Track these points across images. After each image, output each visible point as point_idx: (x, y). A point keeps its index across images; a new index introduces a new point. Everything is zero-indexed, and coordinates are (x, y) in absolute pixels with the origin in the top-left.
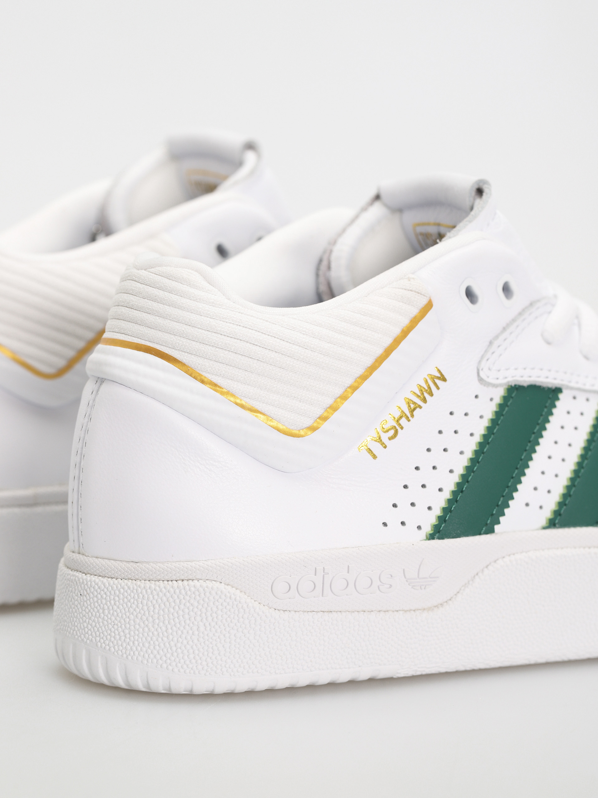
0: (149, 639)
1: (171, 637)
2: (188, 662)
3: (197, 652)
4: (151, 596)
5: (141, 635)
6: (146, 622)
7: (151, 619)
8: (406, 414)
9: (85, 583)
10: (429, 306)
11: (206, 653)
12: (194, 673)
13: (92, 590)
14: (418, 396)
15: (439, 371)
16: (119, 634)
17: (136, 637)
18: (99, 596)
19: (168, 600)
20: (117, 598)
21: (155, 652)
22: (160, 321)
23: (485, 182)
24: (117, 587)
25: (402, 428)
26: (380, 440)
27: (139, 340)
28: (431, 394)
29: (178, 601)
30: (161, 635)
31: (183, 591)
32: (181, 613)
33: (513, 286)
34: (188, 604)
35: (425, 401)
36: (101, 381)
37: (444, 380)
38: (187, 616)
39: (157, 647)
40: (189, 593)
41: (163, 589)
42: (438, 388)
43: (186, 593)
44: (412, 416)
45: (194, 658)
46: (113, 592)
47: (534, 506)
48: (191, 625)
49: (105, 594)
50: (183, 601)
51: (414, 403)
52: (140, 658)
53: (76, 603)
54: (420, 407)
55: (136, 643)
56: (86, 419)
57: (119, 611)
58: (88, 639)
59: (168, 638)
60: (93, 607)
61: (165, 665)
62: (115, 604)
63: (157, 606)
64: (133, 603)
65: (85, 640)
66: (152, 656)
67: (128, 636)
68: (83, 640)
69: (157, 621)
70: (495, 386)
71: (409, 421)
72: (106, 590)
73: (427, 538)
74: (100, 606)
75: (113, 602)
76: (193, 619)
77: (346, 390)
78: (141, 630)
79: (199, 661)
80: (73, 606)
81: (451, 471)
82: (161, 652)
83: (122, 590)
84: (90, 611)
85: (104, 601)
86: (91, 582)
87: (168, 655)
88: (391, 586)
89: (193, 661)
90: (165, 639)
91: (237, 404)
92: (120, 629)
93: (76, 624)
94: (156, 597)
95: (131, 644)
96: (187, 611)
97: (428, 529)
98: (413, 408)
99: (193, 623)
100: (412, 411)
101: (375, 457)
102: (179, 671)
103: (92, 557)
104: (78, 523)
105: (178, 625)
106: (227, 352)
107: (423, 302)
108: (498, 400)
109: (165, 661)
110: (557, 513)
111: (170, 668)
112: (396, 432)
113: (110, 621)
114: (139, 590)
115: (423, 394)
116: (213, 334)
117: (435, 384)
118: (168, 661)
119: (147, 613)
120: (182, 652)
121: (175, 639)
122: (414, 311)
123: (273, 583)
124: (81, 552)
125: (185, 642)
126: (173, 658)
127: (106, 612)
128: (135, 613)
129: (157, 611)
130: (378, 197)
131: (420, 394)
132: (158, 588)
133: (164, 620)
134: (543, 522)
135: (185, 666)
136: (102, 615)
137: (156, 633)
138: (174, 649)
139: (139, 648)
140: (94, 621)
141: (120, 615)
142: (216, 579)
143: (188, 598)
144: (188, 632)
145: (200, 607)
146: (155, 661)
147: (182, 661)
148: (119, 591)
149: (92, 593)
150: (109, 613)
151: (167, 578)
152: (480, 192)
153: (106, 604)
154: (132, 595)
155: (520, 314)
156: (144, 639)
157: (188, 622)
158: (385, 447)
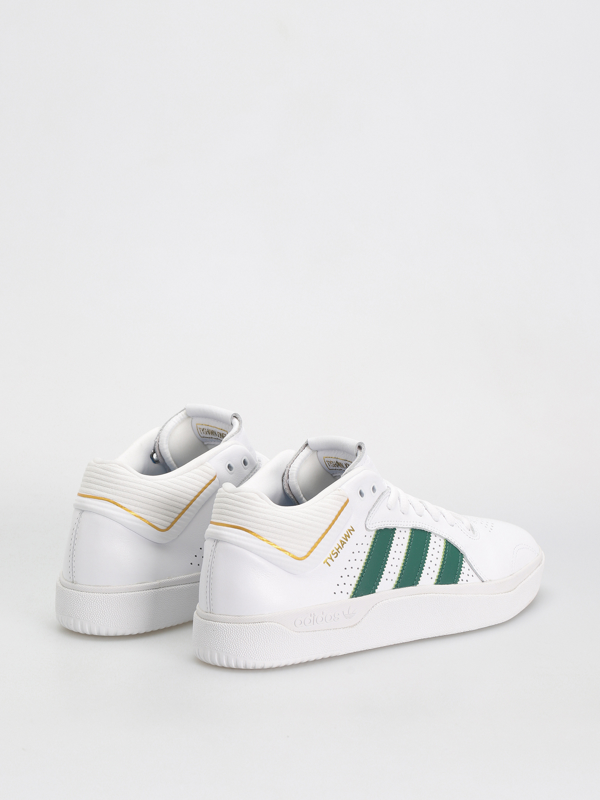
0: (247, 647)
1: (256, 646)
2: (263, 656)
3: (266, 651)
4: (247, 630)
5: (243, 646)
6: (245, 641)
7: (247, 639)
8: (341, 547)
9: (216, 625)
10: (348, 501)
11: (270, 652)
12: (265, 660)
13: (220, 628)
14: (345, 539)
15: (352, 527)
16: (233, 646)
17: (241, 647)
18: (223, 631)
19: (254, 631)
20: (232, 631)
21: (249, 653)
22: (244, 516)
23: (362, 443)
24: (231, 627)
25: (339, 552)
26: (331, 559)
27: (235, 524)
28: (349, 537)
29: (258, 631)
30: (252, 645)
31: (260, 627)
32: (260, 636)
33: (376, 488)
34: (262, 632)
35: (347, 540)
36: (217, 541)
37: (353, 530)
38: (262, 637)
39: (250, 651)
40: (263, 627)
41: (252, 627)
42: (352, 534)
43: (262, 628)
44: (343, 547)
45: (265, 654)
46: (230, 629)
47: (389, 580)
48: (264, 641)
49: (226, 630)
50: (261, 631)
51: (343, 542)
52: (243, 655)
53: (211, 634)
54: (346, 543)
55: (241, 649)
56: (211, 557)
57: (233, 636)
58: (218, 648)
59: (254, 646)
60: (220, 635)
61: (253, 658)
62: (231, 634)
63: (250, 634)
64: (239, 633)
65: (217, 649)
66: (248, 654)
67: (237, 646)
68: (216, 649)
69: (250, 640)
70: (372, 531)
71: (342, 549)
72: (226, 628)
73: (350, 597)
74: (223, 635)
75: (230, 633)
76: (265, 638)
77: (319, 539)
78: (243, 644)
79: (267, 655)
80: (209, 635)
81: (358, 569)
82: (252, 652)
83: (234, 628)
84: (218, 637)
85: (226, 633)
86: (219, 625)
87: (255, 653)
88: (338, 618)
89: (265, 655)
90: (253, 647)
91: (277, 548)
92: (234, 644)
93: (212, 643)
94: (249, 630)
95: (239, 650)
96: (262, 635)
97: (350, 594)
98: (343, 543)
99: (265, 640)
100: (343, 545)
101: (330, 565)
102: (259, 660)
103: (218, 615)
104: (210, 600)
105: (259, 641)
106: (272, 528)
107: (345, 500)
108: (373, 537)
109: (254, 656)
110: (398, 582)
111: (256, 658)
112: (337, 554)
113: (229, 641)
114: (242, 628)
115: (346, 538)
116: (266, 520)
117: (350, 532)
118: (255, 656)
119: (245, 637)
120: (261, 652)
121: (258, 647)
122: (343, 504)
123: (295, 621)
124: (211, 613)
125: (262, 648)
126: (257, 655)
127: (227, 637)
128: (240, 637)
129: (249, 636)
130: (307, 445)
131: (345, 538)
132: (250, 626)
133: (253, 639)
134: (393, 586)
135: (262, 657)
136: (225, 639)
137: (249, 645)
138: (257, 651)
139: (242, 651)
140: (221, 641)
141: (233, 638)
142: (273, 621)
143: (262, 630)
144: (263, 644)
145: (267, 633)
146: (249, 656)
147: (260, 655)
148: (233, 628)
149: (220, 630)
150: (228, 637)
151: (253, 622)
152: (360, 447)
153: (227, 634)
154: (239, 629)
155: (379, 498)
156: (244, 647)
157: (263, 639)
158: (333, 561)
